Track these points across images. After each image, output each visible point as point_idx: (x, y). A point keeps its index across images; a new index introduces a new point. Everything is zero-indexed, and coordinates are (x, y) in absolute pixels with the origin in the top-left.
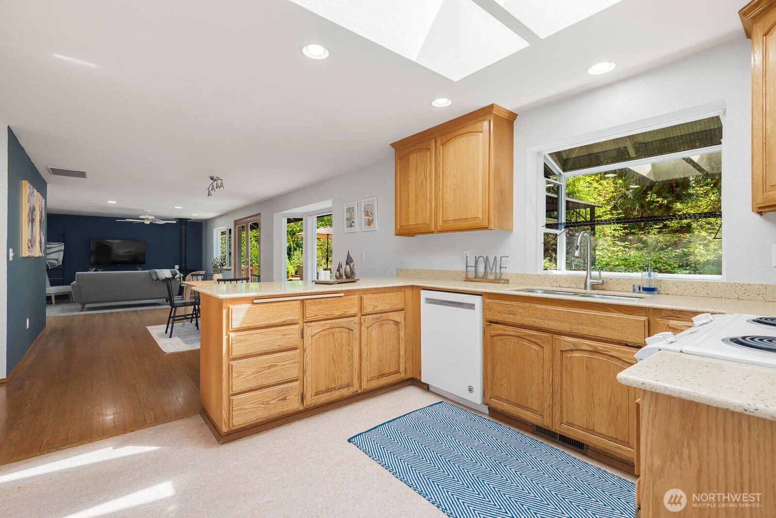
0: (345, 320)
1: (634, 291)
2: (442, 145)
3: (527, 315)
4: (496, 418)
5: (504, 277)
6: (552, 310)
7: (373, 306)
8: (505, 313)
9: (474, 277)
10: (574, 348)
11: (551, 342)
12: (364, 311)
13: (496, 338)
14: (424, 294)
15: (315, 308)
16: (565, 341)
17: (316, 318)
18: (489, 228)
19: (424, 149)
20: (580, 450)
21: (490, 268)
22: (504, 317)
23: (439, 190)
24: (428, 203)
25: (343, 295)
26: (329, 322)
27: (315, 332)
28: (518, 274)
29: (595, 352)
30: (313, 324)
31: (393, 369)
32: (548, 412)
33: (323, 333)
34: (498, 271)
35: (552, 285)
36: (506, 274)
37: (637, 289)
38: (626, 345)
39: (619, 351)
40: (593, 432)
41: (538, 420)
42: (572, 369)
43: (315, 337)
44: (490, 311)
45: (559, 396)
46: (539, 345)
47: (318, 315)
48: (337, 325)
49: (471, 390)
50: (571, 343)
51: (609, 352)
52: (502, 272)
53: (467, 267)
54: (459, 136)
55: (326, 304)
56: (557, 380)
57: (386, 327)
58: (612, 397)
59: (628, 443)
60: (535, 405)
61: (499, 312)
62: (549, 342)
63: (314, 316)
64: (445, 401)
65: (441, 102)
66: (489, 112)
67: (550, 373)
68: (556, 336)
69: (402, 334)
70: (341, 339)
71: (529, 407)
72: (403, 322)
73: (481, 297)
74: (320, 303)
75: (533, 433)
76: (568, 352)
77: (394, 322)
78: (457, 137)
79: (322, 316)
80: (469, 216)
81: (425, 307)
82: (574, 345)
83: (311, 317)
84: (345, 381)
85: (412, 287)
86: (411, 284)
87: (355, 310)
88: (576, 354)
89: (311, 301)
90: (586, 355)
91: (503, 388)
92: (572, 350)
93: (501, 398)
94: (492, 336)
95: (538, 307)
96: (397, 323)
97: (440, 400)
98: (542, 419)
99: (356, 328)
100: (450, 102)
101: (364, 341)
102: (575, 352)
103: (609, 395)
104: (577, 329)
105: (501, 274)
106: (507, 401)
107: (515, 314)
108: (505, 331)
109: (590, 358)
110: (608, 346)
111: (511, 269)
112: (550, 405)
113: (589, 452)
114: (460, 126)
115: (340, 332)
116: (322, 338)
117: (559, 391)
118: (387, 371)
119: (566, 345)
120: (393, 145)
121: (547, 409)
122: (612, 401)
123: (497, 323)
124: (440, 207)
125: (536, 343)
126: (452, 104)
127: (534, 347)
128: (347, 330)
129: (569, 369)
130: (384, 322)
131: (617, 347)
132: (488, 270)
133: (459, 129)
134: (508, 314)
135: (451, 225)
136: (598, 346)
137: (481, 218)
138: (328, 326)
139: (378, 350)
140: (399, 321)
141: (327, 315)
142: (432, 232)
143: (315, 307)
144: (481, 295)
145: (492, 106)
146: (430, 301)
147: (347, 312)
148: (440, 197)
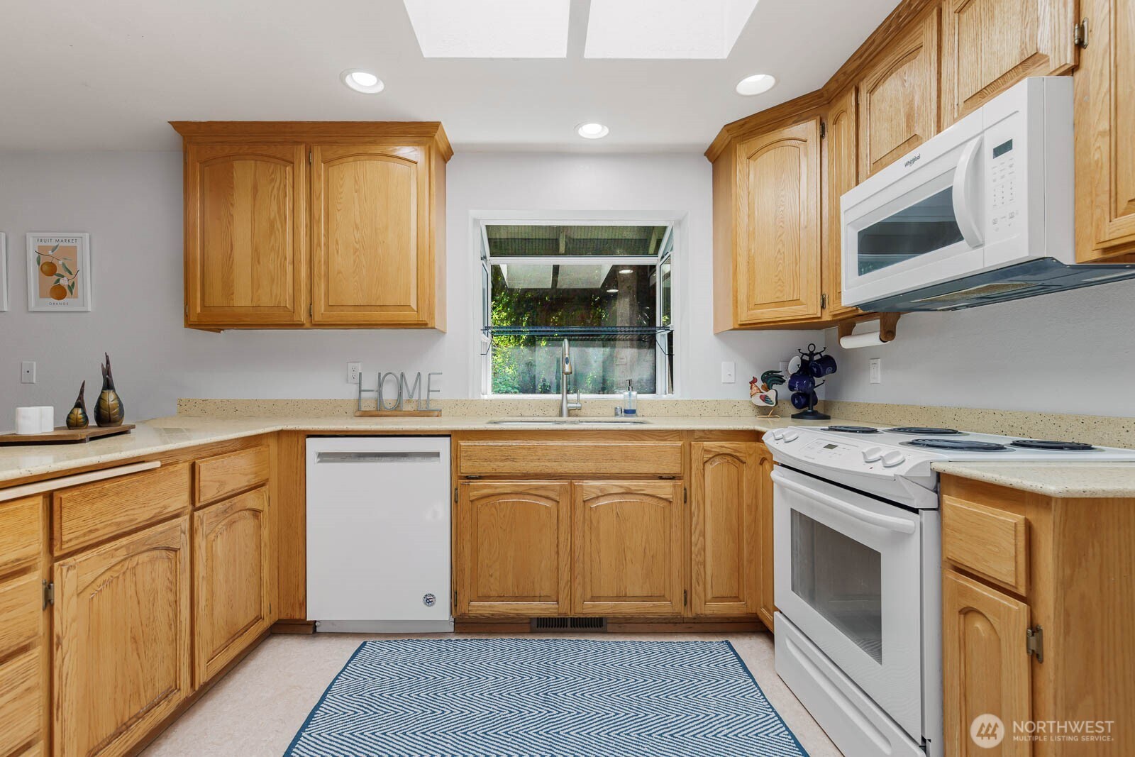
0: (160, 528)
1: (616, 414)
2: (325, 162)
3: (535, 458)
4: (469, 633)
5: (432, 406)
6: (571, 446)
7: (217, 484)
8: (496, 460)
9: (375, 409)
10: (600, 494)
11: (569, 493)
12: (202, 499)
13: (479, 504)
14: (313, 446)
15: (87, 510)
16: (591, 486)
17: (93, 538)
18: (430, 326)
19: (278, 158)
20: (600, 629)
21: (408, 391)
22: (494, 466)
23: (319, 245)
24: (289, 269)
25: (157, 464)
26: (124, 541)
27: (89, 578)
28: (457, 401)
29: (629, 493)
30: (80, 557)
31: (251, 617)
32: (566, 591)
33: (106, 576)
34: (424, 397)
35: (510, 414)
36: (436, 401)
37: (619, 413)
38: (661, 478)
39: (654, 487)
40: (624, 598)
41: (550, 608)
42: (598, 523)
43: (87, 595)
44: (470, 460)
45: (581, 565)
46: (552, 499)
47: (97, 530)
48: (144, 545)
49: (429, 600)
50: (598, 487)
51: (643, 490)
52: (430, 398)
53: (360, 391)
54: (366, 157)
55: (117, 493)
56: (578, 543)
57: (239, 527)
58: (647, 546)
59: (664, 596)
60: (546, 588)
61: (486, 460)
62: (567, 492)
63: (84, 535)
64: (370, 640)
65: (364, 81)
66: (428, 133)
67: (568, 535)
68: (576, 483)
69: (265, 533)
70: (153, 580)
71: (537, 594)
72: (266, 509)
73: (448, 439)
74: (102, 495)
75: (532, 632)
76: (593, 501)
77: (251, 512)
78: (362, 158)
79: (106, 531)
80: (390, 301)
81: (316, 471)
82: (601, 490)
83: (77, 538)
84: (161, 686)
85: (280, 434)
86: (279, 428)
87: (183, 500)
88: (603, 502)
89: (75, 493)
90: (616, 500)
91: (492, 580)
92: (598, 497)
93: (490, 597)
94: (472, 501)
95: (551, 444)
96: (256, 513)
97: (358, 642)
98: (557, 606)
99: (183, 541)
100: (381, 87)
101: (200, 570)
102: (601, 499)
103: (643, 544)
104: (606, 467)
105: (428, 401)
106: (501, 598)
107: (513, 460)
108: (496, 488)
109: (621, 502)
110: (642, 483)
111: (444, 393)
112: (568, 582)
113: (609, 627)
114: (367, 139)
115: (150, 561)
116: (106, 592)
117: (581, 557)
118: (242, 623)
119: (590, 491)
120: (177, 126)
121: (565, 588)
122: (647, 551)
123: (480, 478)
124: (320, 278)
125: (548, 498)
126: (383, 91)
127: (544, 503)
128: (164, 553)
129: (595, 522)
130: (236, 515)
131: (651, 482)
132: (405, 396)
133: (365, 143)
134: (502, 461)
135: (350, 315)
136: (631, 485)
137: (414, 306)
138: (122, 554)
139: (226, 582)
140: (260, 508)
141: (118, 524)
142: (299, 326)
143: (87, 507)
144: (449, 436)
145: (436, 126)
146: (324, 457)
147: (166, 508)
148: (320, 261)
